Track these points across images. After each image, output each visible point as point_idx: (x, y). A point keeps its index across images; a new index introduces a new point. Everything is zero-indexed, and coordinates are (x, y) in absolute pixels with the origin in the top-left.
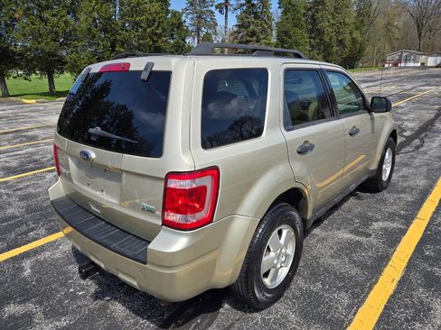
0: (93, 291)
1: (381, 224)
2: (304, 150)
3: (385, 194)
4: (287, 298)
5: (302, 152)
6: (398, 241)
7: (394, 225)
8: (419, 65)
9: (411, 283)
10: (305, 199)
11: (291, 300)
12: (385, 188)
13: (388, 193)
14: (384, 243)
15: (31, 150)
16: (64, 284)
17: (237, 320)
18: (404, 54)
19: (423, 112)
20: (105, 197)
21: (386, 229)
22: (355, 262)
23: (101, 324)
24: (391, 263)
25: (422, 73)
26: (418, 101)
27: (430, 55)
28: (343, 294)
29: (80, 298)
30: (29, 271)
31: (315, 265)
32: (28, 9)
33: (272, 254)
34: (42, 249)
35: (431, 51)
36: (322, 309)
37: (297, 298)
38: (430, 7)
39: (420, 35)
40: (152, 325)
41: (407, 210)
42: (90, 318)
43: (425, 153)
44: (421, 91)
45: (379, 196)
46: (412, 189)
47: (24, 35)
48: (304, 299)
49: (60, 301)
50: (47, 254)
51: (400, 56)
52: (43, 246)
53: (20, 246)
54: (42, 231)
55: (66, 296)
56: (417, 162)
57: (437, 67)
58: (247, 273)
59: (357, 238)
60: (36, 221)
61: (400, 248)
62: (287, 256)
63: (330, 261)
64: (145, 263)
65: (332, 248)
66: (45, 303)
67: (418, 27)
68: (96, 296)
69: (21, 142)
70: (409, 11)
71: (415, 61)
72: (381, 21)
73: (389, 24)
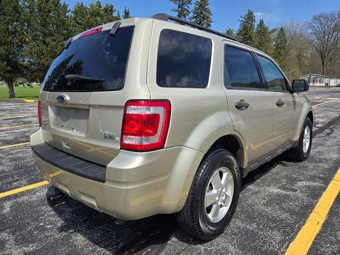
0: (60, 225)
1: (304, 183)
2: (240, 106)
3: (305, 163)
4: (227, 234)
5: (239, 107)
6: (319, 195)
7: (316, 184)
8: (324, 85)
9: (334, 225)
10: (242, 149)
11: (230, 236)
12: (305, 159)
13: (308, 162)
14: (308, 196)
15: (25, 129)
16: (37, 220)
17: (183, 250)
18: (312, 77)
19: (330, 113)
20: (75, 134)
21: (309, 187)
22: (284, 209)
23: (63, 250)
24: (315, 210)
25: (326, 90)
26: (325, 106)
27: (331, 78)
28: (275, 233)
29: (47, 230)
30: (8, 209)
31: (250, 210)
32: (36, 35)
33: (214, 191)
34: (22, 194)
35: (332, 75)
36: (258, 243)
37: (235, 234)
38: (330, 44)
39: (323, 63)
40: (107, 253)
41: (325, 174)
42: (54, 246)
43: (335, 137)
44: (327, 100)
45: (301, 164)
46: (327, 160)
47: (31, 53)
48: (242, 236)
49: (31, 232)
50: (26, 198)
51: (309, 78)
52: (23, 192)
53: (4, 191)
54: (24, 182)
55: (36, 228)
56: (329, 143)
57: (338, 86)
58: (192, 203)
59: (285, 192)
60: (20, 175)
61: (322, 200)
62: (227, 196)
63: (263, 208)
64: (104, 182)
65: (264, 199)
66: (18, 233)
67: (322, 57)
68: (62, 229)
69: (18, 124)
70: (314, 46)
71: (320, 82)
72: (294, 53)
73: (300, 55)
